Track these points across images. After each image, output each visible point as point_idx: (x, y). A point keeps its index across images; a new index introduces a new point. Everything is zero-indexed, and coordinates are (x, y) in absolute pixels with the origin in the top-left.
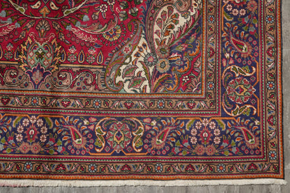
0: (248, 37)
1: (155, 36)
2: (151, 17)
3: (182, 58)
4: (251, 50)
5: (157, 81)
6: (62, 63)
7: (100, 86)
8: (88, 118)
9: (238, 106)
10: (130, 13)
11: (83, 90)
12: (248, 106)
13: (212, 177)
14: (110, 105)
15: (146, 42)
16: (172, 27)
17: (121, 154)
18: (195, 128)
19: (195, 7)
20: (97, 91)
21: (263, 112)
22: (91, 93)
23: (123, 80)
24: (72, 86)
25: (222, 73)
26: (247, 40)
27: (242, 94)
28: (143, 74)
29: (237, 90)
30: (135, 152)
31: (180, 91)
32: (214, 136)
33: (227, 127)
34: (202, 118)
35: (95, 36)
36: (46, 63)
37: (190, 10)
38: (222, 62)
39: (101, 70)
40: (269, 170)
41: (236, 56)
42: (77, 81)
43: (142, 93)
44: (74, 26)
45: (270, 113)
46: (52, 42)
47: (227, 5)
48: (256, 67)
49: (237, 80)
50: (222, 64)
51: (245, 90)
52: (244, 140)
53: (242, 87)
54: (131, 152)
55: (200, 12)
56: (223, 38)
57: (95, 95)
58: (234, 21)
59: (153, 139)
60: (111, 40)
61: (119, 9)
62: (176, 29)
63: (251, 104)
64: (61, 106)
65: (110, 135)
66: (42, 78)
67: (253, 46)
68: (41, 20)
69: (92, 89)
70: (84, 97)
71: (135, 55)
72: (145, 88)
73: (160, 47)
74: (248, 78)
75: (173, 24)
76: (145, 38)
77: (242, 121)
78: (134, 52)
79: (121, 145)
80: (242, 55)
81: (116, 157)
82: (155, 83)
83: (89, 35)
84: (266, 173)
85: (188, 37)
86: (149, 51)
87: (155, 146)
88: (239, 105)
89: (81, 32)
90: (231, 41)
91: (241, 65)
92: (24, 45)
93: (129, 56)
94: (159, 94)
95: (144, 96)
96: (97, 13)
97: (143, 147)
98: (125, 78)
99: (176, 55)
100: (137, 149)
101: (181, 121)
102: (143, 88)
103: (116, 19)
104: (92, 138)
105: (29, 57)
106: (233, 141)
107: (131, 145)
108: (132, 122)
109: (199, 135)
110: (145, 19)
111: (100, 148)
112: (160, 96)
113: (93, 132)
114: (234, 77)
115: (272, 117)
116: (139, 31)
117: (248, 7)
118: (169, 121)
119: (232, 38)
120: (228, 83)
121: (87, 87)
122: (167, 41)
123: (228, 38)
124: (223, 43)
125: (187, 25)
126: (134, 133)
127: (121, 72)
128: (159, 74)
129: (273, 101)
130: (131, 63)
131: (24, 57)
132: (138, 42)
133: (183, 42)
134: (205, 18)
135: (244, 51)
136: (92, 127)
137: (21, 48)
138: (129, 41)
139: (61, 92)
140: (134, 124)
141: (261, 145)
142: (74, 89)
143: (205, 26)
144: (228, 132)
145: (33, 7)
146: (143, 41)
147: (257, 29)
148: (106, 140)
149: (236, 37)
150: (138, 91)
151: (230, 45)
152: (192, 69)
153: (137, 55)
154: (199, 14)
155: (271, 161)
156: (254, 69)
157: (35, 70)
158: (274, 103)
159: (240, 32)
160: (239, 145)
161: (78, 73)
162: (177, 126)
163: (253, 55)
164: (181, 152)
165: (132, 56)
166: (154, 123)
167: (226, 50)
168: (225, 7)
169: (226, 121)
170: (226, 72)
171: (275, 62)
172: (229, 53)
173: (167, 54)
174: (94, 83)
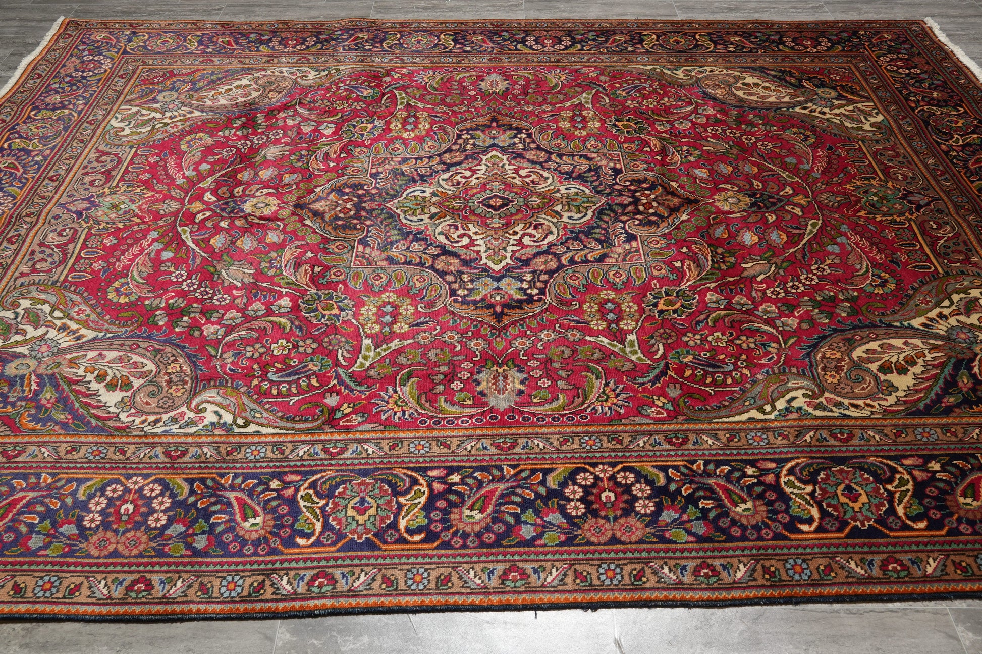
1: (92, 354)
2: (139, 346)
3: (25, 399)
6: (90, 230)
7: (23, 279)
10: (158, 313)
11: (27, 258)
15: (84, 339)
16: (101, 378)
19: (138, 421)
20: (16, 276)
22: (17, 268)
23: (20, 310)
24: (42, 245)
28: (16, 338)
35: (126, 268)
36: (100, 213)
37: (133, 411)
39: (54, 279)
42: (48, 251)
44: (155, 241)
46: (134, 219)
47: (123, 485)
55: (124, 430)
56: (38, 476)
58: (75, 500)
60: (110, 290)
61: (172, 298)
62: (94, 386)
66: (74, 210)
68: (181, 204)
69: (24, 269)
70: (13, 260)
71: (64, 324)
73: (64, 363)
75: (109, 379)
76: (93, 339)
78: (70, 323)
83: (132, 260)
85: (68, 408)
86: (64, 345)
89: (143, 251)
90: (24, 494)
92: (143, 190)
93: (65, 316)
96: (172, 269)
98: (22, 312)
99: (34, 386)
103: (150, 295)
105: (118, 196)
110: (137, 337)
116: (115, 329)
119: (31, 495)
121: (31, 263)
122: (73, 371)
123: (32, 488)
124: (25, 477)
125: (99, 407)
127: (39, 307)
130: (49, 319)
131: (121, 191)
132: (90, 328)
133: (61, 399)
134: (104, 439)
137: (140, 187)
138: (98, 315)
139: (37, 233)
142: (34, 247)
143: (82, 439)
145: (208, 194)
146: (89, 334)
147: (34, 553)
149: (30, 503)
151: (11, 492)
153: (64, 327)
154: (118, 429)
157: (92, 203)
159: (38, 513)
161: (65, 251)
165: (65, 321)
167: (6, 483)
168: (117, 481)
174: (33, 272)
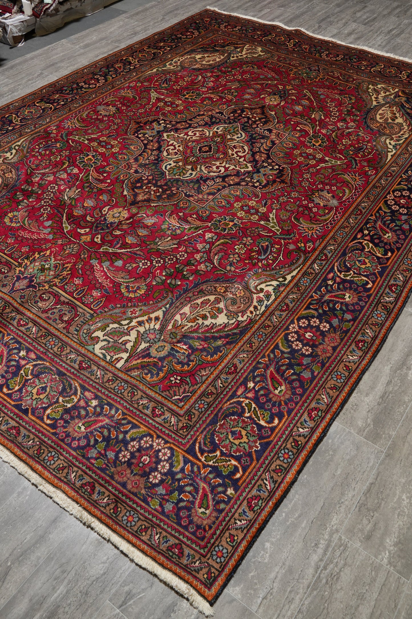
0: (294, 380)
1: (178, 317)
2: (190, 298)
3: (189, 356)
4: (287, 396)
5: (139, 361)
6: (56, 286)
7: (72, 329)
8: (28, 350)
9: (218, 453)
10: (168, 282)
11: (51, 322)
12: (234, 462)
13: (108, 520)
14: (64, 353)
15: (161, 317)
16: (204, 317)
17: (26, 412)
18: (139, 442)
19: (249, 314)
20: (65, 331)
21: (250, 482)
22: (56, 329)
23: (102, 338)
24: (45, 311)
25: (228, 400)
26: (291, 382)
27: (237, 442)
28: (129, 346)
29: (233, 433)
30: (42, 420)
31: (157, 388)
32: (156, 469)
33: (182, 470)
34: (158, 437)
35: (112, 282)
36: (42, 278)
37: (240, 314)
38: (238, 388)
39: (88, 315)
40: (198, 571)
41: (262, 392)
42: (55, 310)
43: (111, 363)
44: (100, 263)
45: (259, 491)
46: (66, 265)
47: (292, 333)
48: (280, 420)
49: (243, 421)
50: (236, 391)
51: (245, 439)
52: (193, 503)
53: (244, 433)
54: (38, 418)
55: (251, 321)
56: (259, 363)
57: (58, 334)
58: (288, 353)
59: (77, 421)
60: (126, 294)
61: (161, 273)
62: (207, 322)
63: (240, 463)
64: (15, 323)
65: (34, 383)
66: (25, 287)
67: (294, 394)
68: (75, 243)
69: (61, 326)
70: (46, 329)
71: (138, 322)
72: (118, 360)
73: (174, 331)
74: (260, 427)
75: (208, 315)
76: (165, 313)
77: (211, 476)
78: (140, 319)
79: (34, 402)
80: (271, 396)
81: (16, 411)
82: (135, 362)
83: (107, 277)
84: (189, 573)
85: (215, 338)
86: (157, 327)
87: (70, 430)
88: (222, 452)
89: (103, 271)
90: (269, 372)
91: (261, 406)
92: (39, 254)
93: (131, 319)
94: (129, 375)
95: (110, 368)
96: (134, 265)
97: (56, 420)
98: (105, 337)
99: (185, 347)
100: (48, 418)
101: (129, 422)
102: (116, 359)
103: (148, 280)
104: (12, 373)
105: (32, 265)
106: (176, 493)
107: (45, 409)
108: (70, 385)
109: (137, 454)
110: (180, 295)
111: (9, 389)
112: (128, 379)
113: (19, 367)
114: (241, 414)
115: (258, 498)
116: (165, 302)
117: (318, 350)
118: (113, 412)
119: (272, 369)
120: (226, 416)
121: (58, 321)
122: (186, 328)
123: (267, 367)
124: (256, 368)
125: (225, 326)
126: (61, 399)
127: (108, 329)
128: (149, 355)
129: (275, 477)
130: (126, 327)
131: (29, 263)
132: (153, 312)
133: (205, 339)
134: (254, 329)
135: (277, 392)
136: (23, 362)
137: (34, 254)
138: (145, 305)
139: (29, 310)
140: (71, 389)
141: (214, 527)
142: (43, 316)
143: (245, 339)
144: (179, 476)
145: (79, 230)
146: (160, 313)
147: (313, 378)
148: (24, 385)
149: (278, 371)
150: (108, 358)
151: (263, 376)
152: (192, 374)
153: (140, 323)
154: (249, 323)
155: (210, 561)
156: (276, 421)
157: (26, 278)
158: (275, 482)
159: (287, 369)
160: (182, 504)
161: (63, 303)
162: (119, 423)
163: (286, 404)
164: (96, 459)
165: (135, 321)
166: (94, 403)
167: (254, 378)
168: (288, 334)
169: (186, 461)
170: (234, 402)
171: (313, 430)
172: (256, 383)
173: (175, 340)
174: (69, 323)
